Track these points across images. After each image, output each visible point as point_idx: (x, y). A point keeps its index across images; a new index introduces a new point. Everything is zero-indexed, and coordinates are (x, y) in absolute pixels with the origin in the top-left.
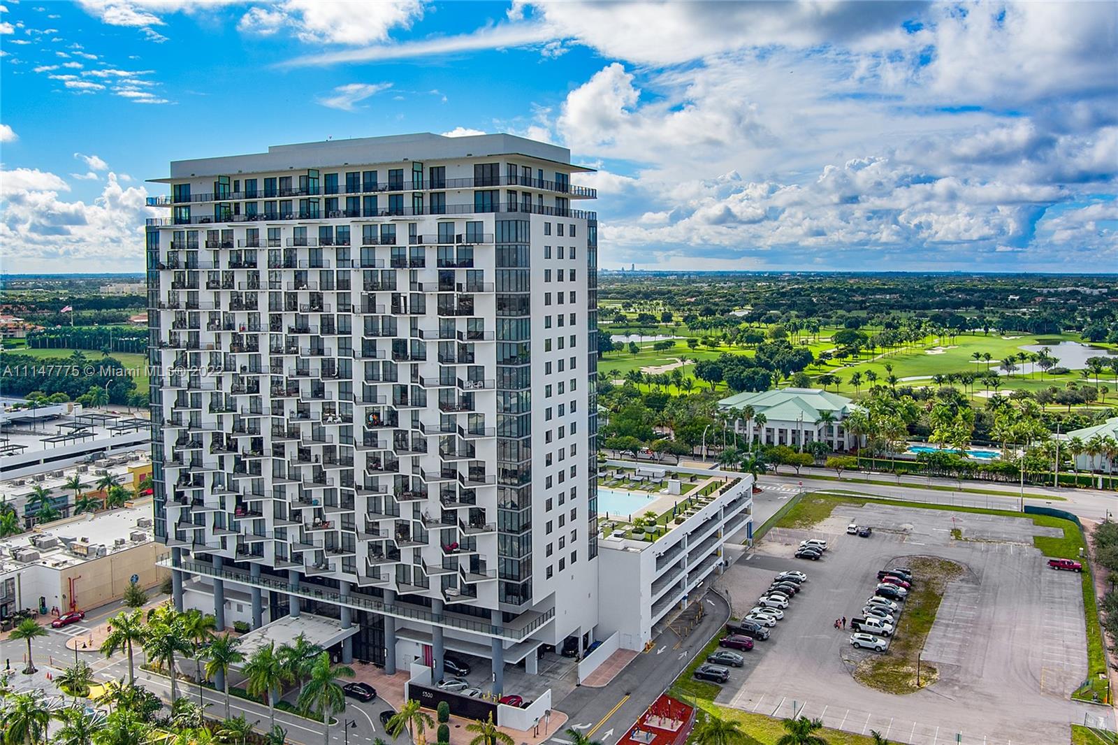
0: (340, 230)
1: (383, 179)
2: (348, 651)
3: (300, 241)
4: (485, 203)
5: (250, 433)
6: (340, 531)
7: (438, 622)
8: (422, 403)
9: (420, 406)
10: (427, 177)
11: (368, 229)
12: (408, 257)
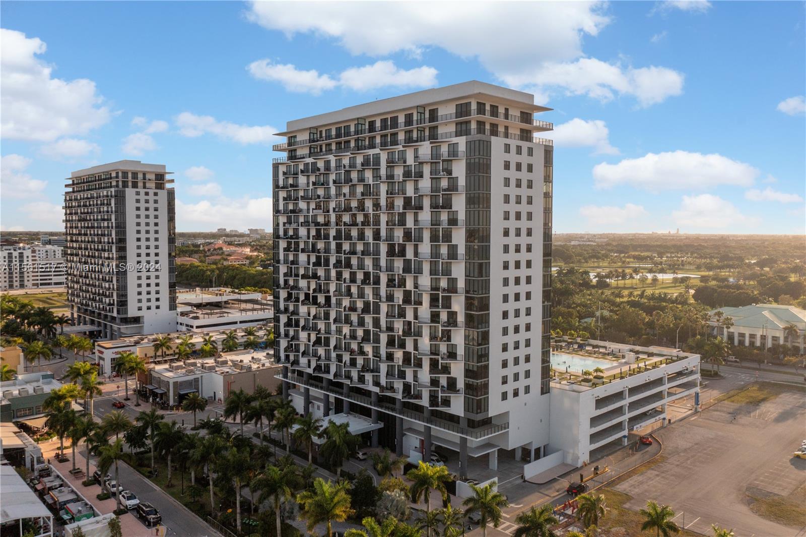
0: (375, 156)
1: (401, 119)
2: (375, 439)
3: (353, 165)
4: (462, 129)
5: (324, 293)
6: (372, 358)
7: (427, 423)
8: (420, 272)
9: (419, 273)
10: (427, 115)
11: (391, 154)
12: (413, 171)
